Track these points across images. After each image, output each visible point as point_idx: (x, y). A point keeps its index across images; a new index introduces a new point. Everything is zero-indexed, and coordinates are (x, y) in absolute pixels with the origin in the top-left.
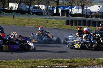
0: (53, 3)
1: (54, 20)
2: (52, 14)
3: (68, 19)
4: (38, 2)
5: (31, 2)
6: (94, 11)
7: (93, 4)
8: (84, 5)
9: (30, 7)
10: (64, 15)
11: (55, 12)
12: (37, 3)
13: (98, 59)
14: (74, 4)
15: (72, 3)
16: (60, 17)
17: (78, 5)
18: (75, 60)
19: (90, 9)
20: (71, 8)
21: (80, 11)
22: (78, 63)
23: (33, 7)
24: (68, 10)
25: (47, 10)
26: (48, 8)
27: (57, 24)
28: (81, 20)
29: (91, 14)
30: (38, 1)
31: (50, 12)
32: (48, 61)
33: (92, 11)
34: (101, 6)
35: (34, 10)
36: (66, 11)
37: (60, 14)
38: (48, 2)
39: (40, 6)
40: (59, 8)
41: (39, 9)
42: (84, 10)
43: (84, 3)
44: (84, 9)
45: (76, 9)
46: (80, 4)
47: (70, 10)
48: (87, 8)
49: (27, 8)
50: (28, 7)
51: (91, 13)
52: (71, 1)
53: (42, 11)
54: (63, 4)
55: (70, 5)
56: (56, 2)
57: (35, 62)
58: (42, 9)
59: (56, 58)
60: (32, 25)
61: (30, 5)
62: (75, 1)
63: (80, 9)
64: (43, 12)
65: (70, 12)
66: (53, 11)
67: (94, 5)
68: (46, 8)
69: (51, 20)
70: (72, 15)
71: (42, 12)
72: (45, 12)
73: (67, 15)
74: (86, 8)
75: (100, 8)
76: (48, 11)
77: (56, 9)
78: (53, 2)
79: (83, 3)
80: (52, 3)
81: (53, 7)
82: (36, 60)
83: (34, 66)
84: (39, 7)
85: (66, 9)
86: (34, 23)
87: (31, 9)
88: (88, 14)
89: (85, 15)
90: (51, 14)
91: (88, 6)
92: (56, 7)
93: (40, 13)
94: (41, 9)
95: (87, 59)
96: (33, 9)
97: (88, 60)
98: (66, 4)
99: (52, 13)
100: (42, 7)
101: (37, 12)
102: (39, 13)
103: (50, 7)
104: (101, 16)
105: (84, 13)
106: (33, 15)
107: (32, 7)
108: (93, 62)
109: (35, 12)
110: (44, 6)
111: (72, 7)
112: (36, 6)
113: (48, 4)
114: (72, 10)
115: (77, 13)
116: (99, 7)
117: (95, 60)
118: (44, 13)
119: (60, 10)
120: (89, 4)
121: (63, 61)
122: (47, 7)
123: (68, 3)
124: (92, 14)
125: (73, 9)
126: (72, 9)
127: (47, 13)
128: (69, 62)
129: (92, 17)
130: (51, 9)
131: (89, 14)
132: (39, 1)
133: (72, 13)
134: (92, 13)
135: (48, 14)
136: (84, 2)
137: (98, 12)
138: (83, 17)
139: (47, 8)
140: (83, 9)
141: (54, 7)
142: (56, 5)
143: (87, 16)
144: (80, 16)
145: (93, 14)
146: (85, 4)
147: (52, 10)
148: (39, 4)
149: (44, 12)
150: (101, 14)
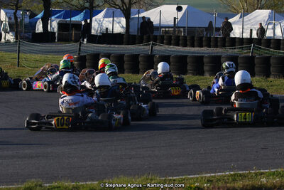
1: (38, 57)
2: (31, 37)
3: (82, 54)
6: (163, 24)
8: (130, 4)
13: (184, 179)
16: (57, 45)
17: (113, 5)
20: (90, 16)
21: (118, 25)
25: (14, 25)
26: (16, 18)
33: (156, 22)
34: (184, 7)
36: (74, 25)
37: (56, 36)
40: (51, 16)
42: (131, 23)
44: (132, 17)
45: (105, 17)
48: (142, 15)
54: (64, 5)
55: (87, 5)
66: (34, 28)
67: (161, 4)
68: (10, 18)
69: (28, 56)
74: (137, 16)
75: (181, 14)
76: (17, 26)
77: (42, 19)
81: (33, 15)
85: (73, 19)
89: (135, 36)
91: (144, 8)
95: (151, 180)
97: (153, 181)
98: (74, 3)
99: (29, 35)
103: (23, 15)
104: (185, 37)
105: (133, 32)
110: (3, 12)
111: (92, 12)
113: (16, 5)
115: (110, 31)
116: (179, 9)
117: (174, 180)
119: (54, 25)
122: (15, 14)
124: (158, 33)
125: (96, 17)
126: (94, 18)
129: (156, 45)
130: (27, 20)
133: (93, 33)
137: (175, 26)
139: (13, 18)
142: (41, 6)
143: (140, 40)
145: (161, 32)
147: (30, 23)
150: (185, 32)
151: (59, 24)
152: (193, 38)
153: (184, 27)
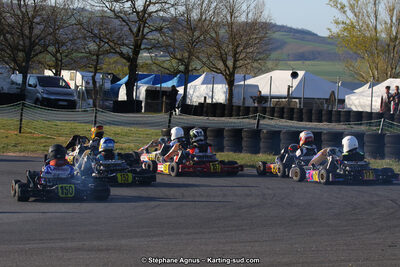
0: (115, 62)
1: (119, 129)
2: (112, 106)
4: (57, 59)
5: (28, 58)
6: (274, 93)
7: (269, 64)
8: (235, 68)
9: (25, 78)
10: (158, 111)
11: (122, 96)
12: (51, 63)
14: (195, 64)
15: (189, 62)
16: (143, 116)
17: (213, 69)
19: (257, 86)
20: (185, 82)
21: (220, 94)
23: (38, 78)
24: (174, 91)
25: (92, 92)
26: (94, 82)
27: (132, 145)
28: (222, 126)
29: (263, 105)
30: (55, 56)
31: (101, 97)
33: (265, 91)
34: (301, 74)
35: (39, 89)
36: (164, 93)
37: (143, 105)
38: (95, 57)
39: (66, 74)
40: (136, 80)
41: (61, 87)
42: (235, 91)
43: (235, 61)
44: (236, 84)
45: (203, 83)
46: (221, 65)
47: (181, 90)
48: (248, 82)
49: (13, 83)
50: (18, 78)
51: (262, 99)
52: (186, 55)
53: (71, 94)
54: (154, 68)
55: (182, 68)
56: (128, 59)
58: (72, 87)
60: (32, 147)
61: (24, 73)
62: (201, 55)
63: (220, 86)
64: (76, 98)
65: (179, 98)
66: (117, 94)
67: (273, 70)
68: (87, 83)
70: (187, 109)
71: (72, 99)
72: (83, 99)
73: (171, 108)
74: (242, 83)
75: (296, 82)
76: (96, 92)
77: (127, 84)
78: (116, 57)
79: (230, 63)
80: (110, 64)
81: (115, 79)
84: (59, 80)
85: (164, 85)
86: (39, 141)
87: (30, 85)
88: (250, 103)
89: (239, 107)
90: (107, 104)
91: (253, 74)
92: (126, 78)
93: (65, 103)
94: (67, 86)
96: (36, 86)
98: (166, 65)
99: (110, 103)
100: (74, 79)
101: (53, 97)
102: (61, 103)
103: (103, 79)
104: (300, 110)
105: (237, 102)
106: (39, 111)
107: (32, 80)
109: (45, 96)
110: (79, 76)
111: (187, 77)
112: (48, 73)
113: (96, 67)
114: (190, 91)
115: (209, 101)
116: (294, 75)
118: (79, 103)
119: (141, 91)
120: (255, 65)
122: (93, 77)
123: (174, 62)
124: (268, 105)
125: (192, 83)
126: (189, 85)
127: (91, 101)
129: (264, 118)
130: (108, 85)
131: (253, 105)
132: (58, 55)
133: (188, 102)
134: (266, 101)
135: (95, 106)
136: (234, 56)
137: (289, 96)
138: (231, 115)
139: (91, 82)
140: (231, 83)
141: (120, 80)
142: (126, 69)
143: (246, 111)
144: (218, 111)
145: (272, 103)
146: (239, 64)
147: (112, 89)
148: (58, 67)
149: (79, 97)
150: (300, 103)
151: (147, 91)
152: (310, 112)
153: (300, 98)
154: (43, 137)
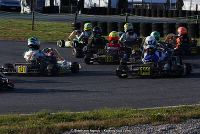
1: (47, 23)
2: (42, 10)
3: (78, 22)
16: (60, 15)
18: (102, 112)
22: (109, 120)
27: (55, 32)
28: (106, 21)
32: (42, 117)
37: (60, 8)
53: (18, 3)
57: (14, 121)
59: (59, 109)
69: (40, 23)
70: (85, 11)
71: (18, 6)
82: (15, 116)
83: (13, 128)
86: (2, 31)
89: (114, 9)
93: (15, 8)
95: (127, 110)
97: (128, 112)
99: (40, 8)
101: (7, 5)
102: (12, 8)
104: (150, 10)
105: (113, 6)
108: (140, 117)
109: (3, 4)
115: (97, 6)
121: (75, 116)
124: (131, 7)
128: (88, 119)
129: (130, 15)
133: (85, 7)
137: (143, 2)
143: (119, 12)
145: (133, 6)
150: (150, 6)
151: (61, 0)
152: (155, 11)
153: (149, 3)
154: (3, 29)
